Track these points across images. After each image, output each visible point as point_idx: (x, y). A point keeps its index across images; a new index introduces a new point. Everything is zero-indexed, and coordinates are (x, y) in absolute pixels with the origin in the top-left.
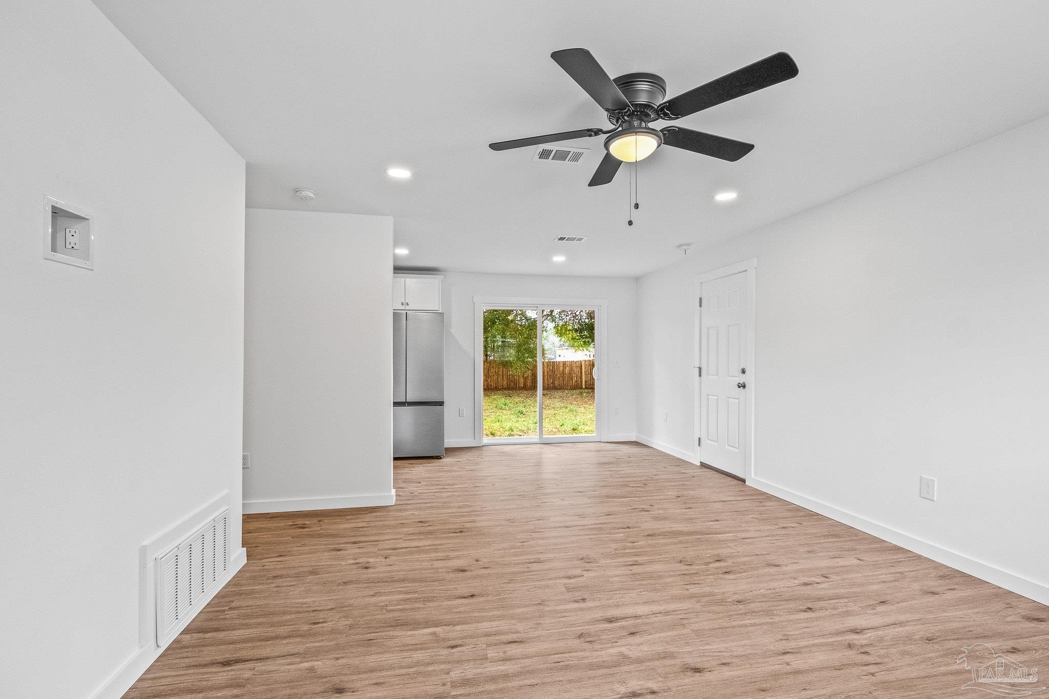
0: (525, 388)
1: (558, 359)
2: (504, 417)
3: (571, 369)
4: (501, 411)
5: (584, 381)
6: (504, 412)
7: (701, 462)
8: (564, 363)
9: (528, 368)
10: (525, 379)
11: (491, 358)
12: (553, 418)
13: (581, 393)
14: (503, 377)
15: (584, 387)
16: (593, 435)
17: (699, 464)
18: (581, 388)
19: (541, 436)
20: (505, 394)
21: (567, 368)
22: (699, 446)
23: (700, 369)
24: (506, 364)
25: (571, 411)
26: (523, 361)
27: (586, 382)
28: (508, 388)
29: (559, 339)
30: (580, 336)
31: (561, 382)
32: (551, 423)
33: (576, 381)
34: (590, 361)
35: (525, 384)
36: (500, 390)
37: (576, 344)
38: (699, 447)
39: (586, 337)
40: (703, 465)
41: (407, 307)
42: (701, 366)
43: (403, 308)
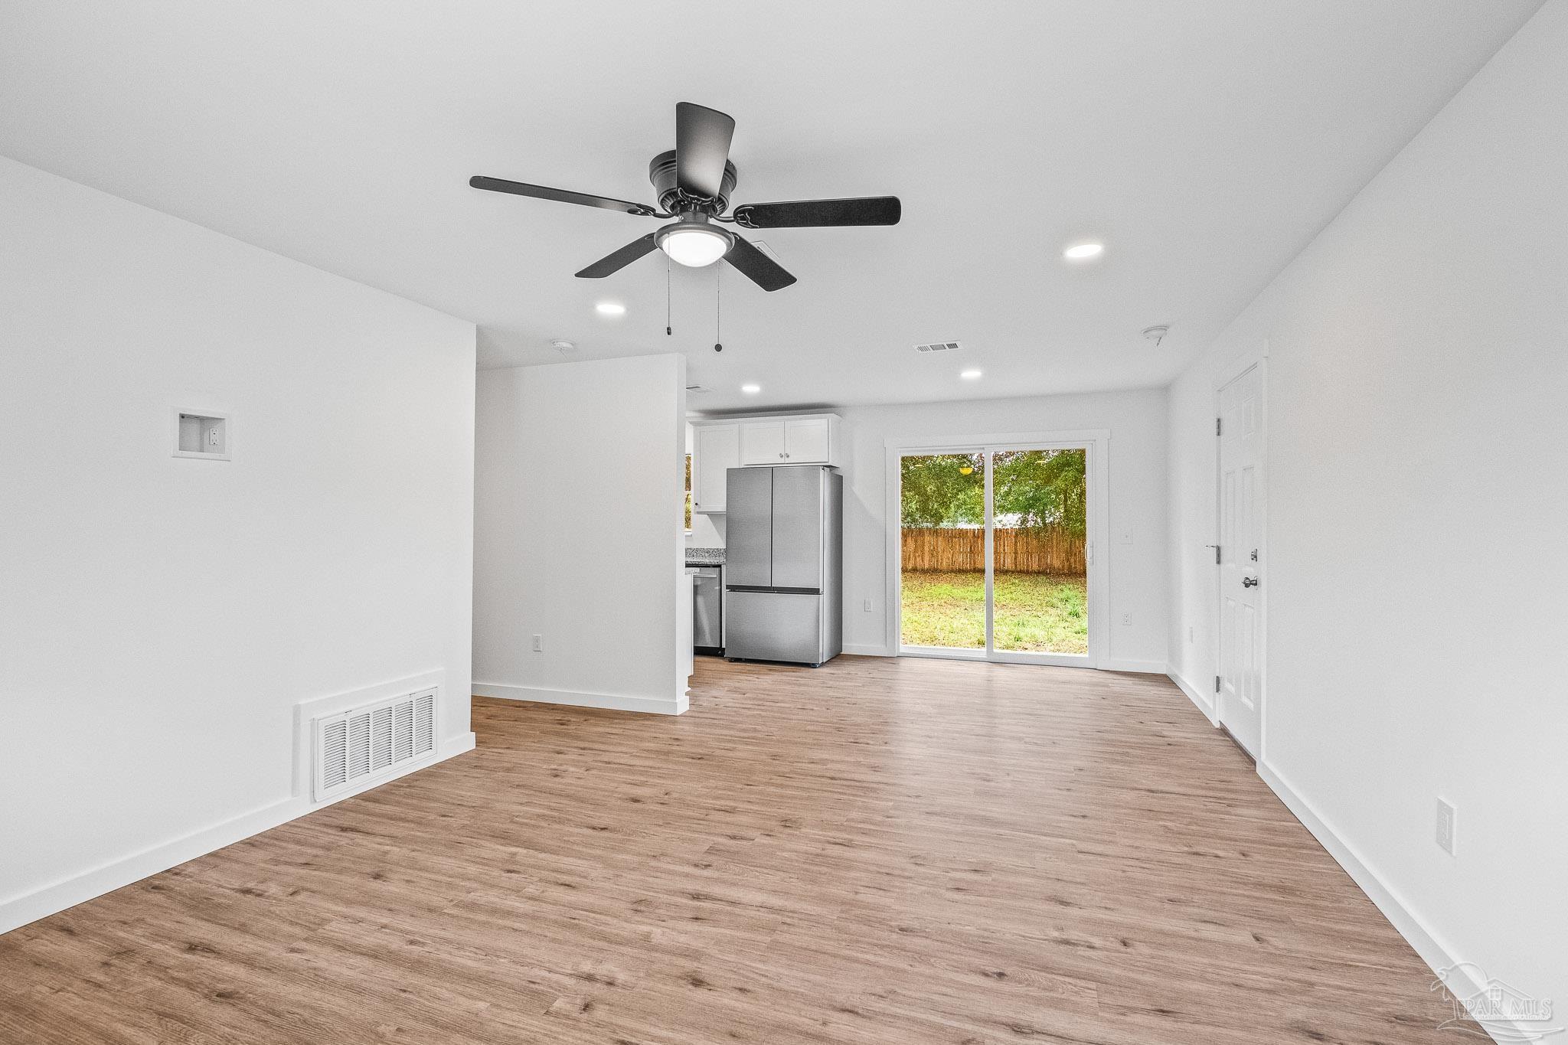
7: (1220, 723)
16: (1081, 655)
17: (1218, 726)
19: (990, 651)
22: (1218, 691)
23: (1218, 549)
38: (1217, 694)
40: (1224, 731)
41: (788, 460)
42: (1222, 544)
43: (782, 460)
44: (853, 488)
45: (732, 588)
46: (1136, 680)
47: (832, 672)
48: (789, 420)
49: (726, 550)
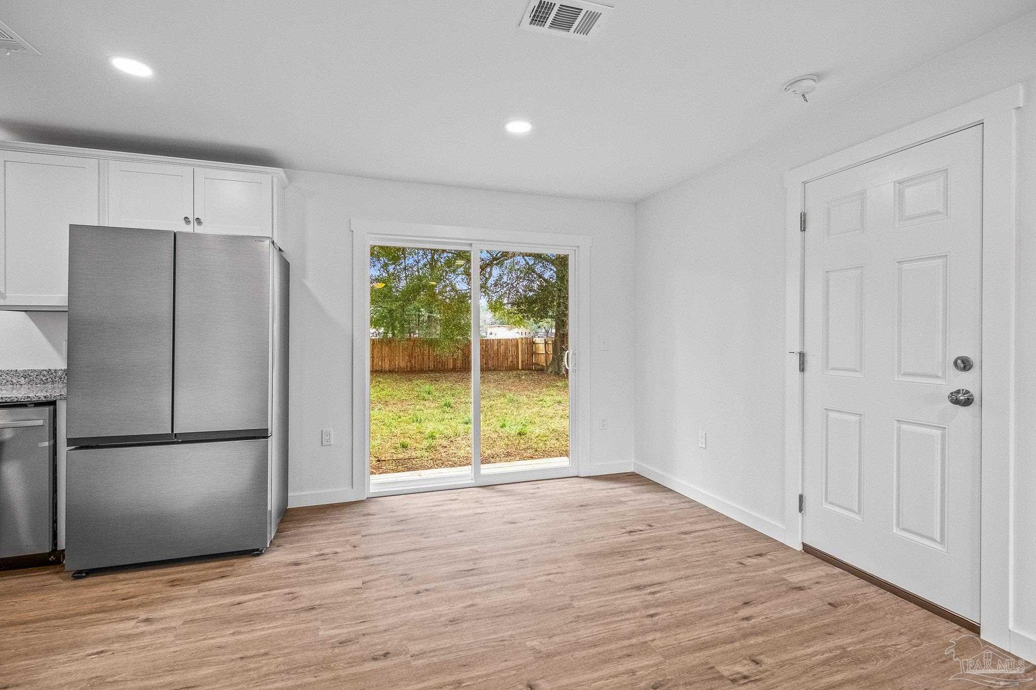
0: (454, 370)
1: (492, 337)
2: (425, 411)
3: (506, 348)
4: (422, 402)
5: (520, 361)
6: (427, 403)
7: (804, 545)
8: (499, 341)
9: (458, 348)
10: (455, 360)
11: (415, 336)
12: (489, 413)
13: (518, 377)
14: (429, 358)
15: (520, 368)
17: (799, 548)
18: (518, 369)
20: (430, 377)
21: (502, 347)
22: (801, 510)
23: (802, 355)
24: (432, 343)
25: (511, 401)
26: (451, 339)
27: (522, 362)
28: (435, 370)
29: (493, 315)
30: (518, 310)
31: (495, 362)
32: (488, 422)
33: (512, 362)
34: (527, 338)
35: (454, 365)
36: (426, 372)
37: (512, 320)
38: (800, 514)
39: (525, 311)
40: (808, 549)
41: (199, 230)
42: (808, 350)
43: (188, 229)
44: (307, 282)
45: (80, 444)
46: (612, 485)
47: (292, 558)
48: (200, 166)
49: (67, 372)
